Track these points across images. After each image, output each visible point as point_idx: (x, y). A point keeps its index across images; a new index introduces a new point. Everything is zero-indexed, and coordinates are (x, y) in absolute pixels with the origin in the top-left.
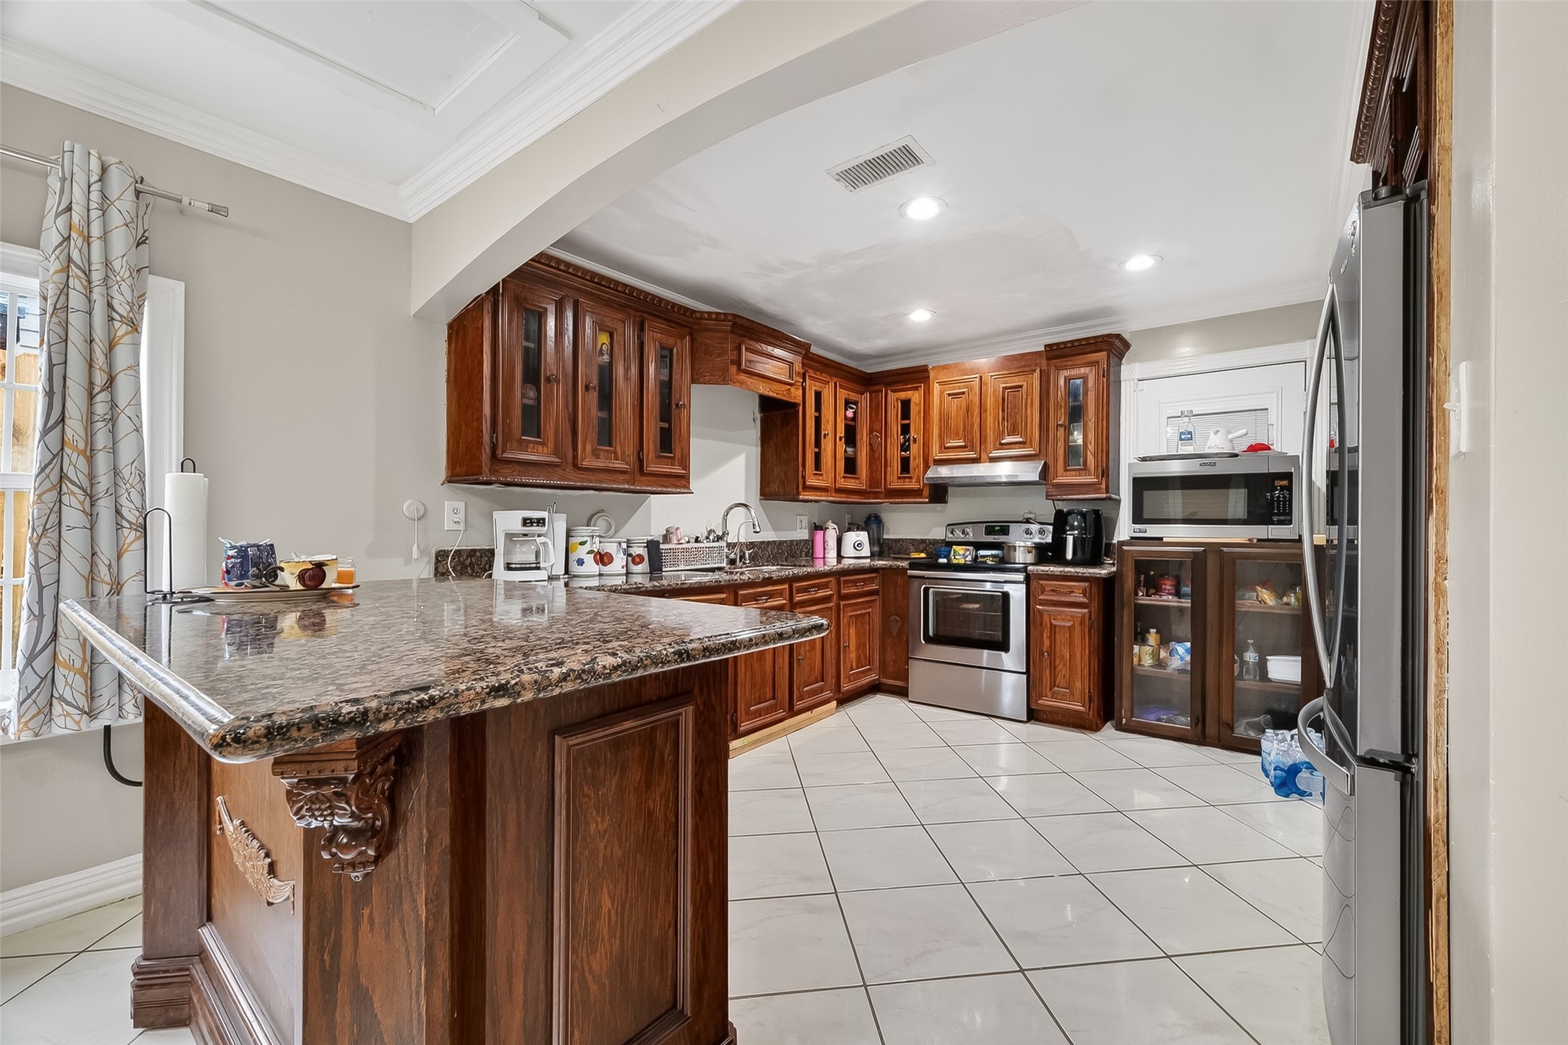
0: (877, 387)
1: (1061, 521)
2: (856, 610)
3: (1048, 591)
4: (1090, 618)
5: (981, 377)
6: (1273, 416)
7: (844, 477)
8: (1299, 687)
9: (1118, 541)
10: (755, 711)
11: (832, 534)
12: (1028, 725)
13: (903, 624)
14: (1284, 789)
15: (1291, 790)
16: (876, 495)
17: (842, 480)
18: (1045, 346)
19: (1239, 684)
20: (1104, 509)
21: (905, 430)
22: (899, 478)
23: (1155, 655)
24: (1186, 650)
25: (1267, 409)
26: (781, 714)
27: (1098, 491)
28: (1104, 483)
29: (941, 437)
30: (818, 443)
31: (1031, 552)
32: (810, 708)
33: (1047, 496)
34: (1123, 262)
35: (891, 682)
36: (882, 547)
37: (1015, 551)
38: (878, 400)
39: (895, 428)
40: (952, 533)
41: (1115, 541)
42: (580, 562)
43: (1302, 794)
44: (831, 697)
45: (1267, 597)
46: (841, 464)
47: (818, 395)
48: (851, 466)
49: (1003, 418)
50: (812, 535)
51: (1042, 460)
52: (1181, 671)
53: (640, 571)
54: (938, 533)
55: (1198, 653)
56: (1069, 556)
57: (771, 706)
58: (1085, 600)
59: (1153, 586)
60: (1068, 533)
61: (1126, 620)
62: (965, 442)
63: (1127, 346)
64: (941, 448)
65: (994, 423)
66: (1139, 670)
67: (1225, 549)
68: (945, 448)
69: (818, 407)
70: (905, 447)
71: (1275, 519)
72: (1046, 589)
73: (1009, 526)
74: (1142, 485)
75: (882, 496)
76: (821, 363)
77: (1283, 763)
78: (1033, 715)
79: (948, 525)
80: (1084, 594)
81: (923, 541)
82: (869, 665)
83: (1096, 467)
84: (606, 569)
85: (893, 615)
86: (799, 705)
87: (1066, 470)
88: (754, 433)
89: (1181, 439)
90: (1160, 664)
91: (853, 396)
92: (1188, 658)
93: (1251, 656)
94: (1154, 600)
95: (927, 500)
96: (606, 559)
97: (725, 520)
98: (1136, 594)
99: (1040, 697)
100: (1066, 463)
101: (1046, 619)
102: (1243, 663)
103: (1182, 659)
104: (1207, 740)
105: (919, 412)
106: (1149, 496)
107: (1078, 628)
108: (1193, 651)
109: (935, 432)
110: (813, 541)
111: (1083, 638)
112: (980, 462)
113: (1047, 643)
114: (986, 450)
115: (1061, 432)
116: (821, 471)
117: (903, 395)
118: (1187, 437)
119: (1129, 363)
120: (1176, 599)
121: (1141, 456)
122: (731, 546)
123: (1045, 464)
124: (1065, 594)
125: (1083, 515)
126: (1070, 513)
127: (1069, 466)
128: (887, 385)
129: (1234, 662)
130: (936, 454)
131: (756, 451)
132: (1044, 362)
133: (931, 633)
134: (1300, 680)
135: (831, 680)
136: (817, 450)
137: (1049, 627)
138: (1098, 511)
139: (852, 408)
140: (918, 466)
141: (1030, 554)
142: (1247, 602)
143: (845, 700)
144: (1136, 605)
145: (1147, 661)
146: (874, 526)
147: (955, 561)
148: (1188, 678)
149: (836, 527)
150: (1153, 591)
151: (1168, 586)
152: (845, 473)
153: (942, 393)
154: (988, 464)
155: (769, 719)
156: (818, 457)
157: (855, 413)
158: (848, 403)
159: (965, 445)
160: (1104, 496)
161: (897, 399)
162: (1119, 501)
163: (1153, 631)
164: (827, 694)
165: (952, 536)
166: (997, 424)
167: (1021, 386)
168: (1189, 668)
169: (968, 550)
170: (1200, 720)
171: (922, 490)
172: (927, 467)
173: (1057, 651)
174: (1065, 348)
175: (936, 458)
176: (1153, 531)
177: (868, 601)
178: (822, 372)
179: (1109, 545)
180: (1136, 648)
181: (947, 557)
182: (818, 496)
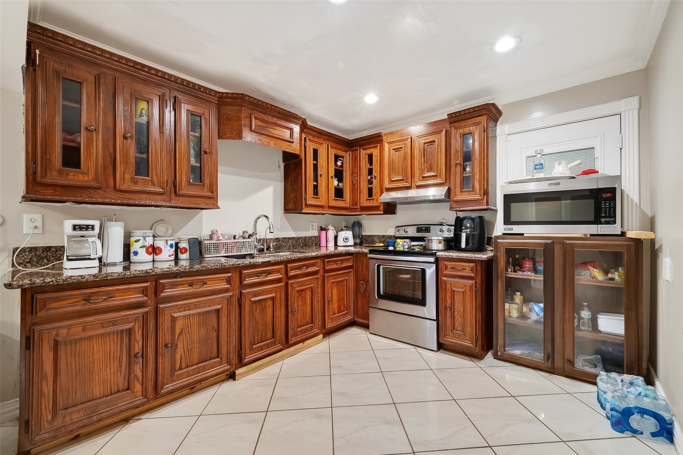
0: (355, 148)
1: (459, 223)
2: (336, 278)
3: (449, 268)
4: (476, 287)
5: (411, 138)
6: (597, 153)
7: (334, 200)
8: (623, 338)
9: (494, 236)
10: (257, 348)
11: (331, 233)
12: (438, 353)
13: (366, 286)
14: (620, 426)
15: (626, 428)
16: (355, 210)
17: (334, 201)
18: (448, 115)
19: (577, 333)
20: (487, 216)
21: (370, 172)
22: (367, 200)
23: (520, 310)
24: (540, 309)
25: (594, 148)
26: (279, 347)
27: (481, 204)
28: (485, 199)
29: (389, 175)
30: (316, 180)
31: (441, 243)
32: (303, 341)
33: (450, 208)
34: (493, 44)
35: (360, 320)
36: (361, 240)
37: (432, 242)
38: (356, 155)
39: (365, 171)
40: (398, 232)
41: (493, 236)
42: (136, 253)
43: (635, 432)
44: (318, 333)
45: (598, 275)
46: (332, 192)
47: (315, 152)
48: (339, 193)
49: (424, 162)
50: (320, 234)
51: (447, 186)
52: (537, 322)
53: (185, 258)
54: (391, 232)
55: (549, 311)
56: (463, 245)
57: (272, 343)
58: (472, 275)
59: (518, 265)
60: (463, 231)
61: (499, 287)
62: (403, 177)
63: (500, 113)
64: (389, 181)
65: (419, 164)
66: (509, 320)
67: (568, 242)
68: (392, 181)
69: (315, 158)
70: (370, 182)
71: (603, 220)
72: (448, 267)
73: (430, 227)
74: (509, 199)
75: (358, 210)
76: (317, 132)
77: (619, 406)
78: (441, 347)
79: (397, 227)
80: (472, 270)
81: (384, 236)
82: (347, 311)
83: (480, 189)
84: (157, 258)
85: (361, 281)
86: (293, 340)
87: (461, 192)
88: (280, 173)
89: (535, 169)
90: (523, 316)
91: (340, 153)
92: (542, 314)
93: (586, 314)
94: (519, 275)
95: (382, 212)
96: (157, 251)
97: (255, 226)
98: (507, 271)
99: (445, 336)
100: (462, 187)
101: (448, 286)
102: (580, 318)
103: (537, 315)
104: (555, 370)
105: (377, 161)
106: (515, 207)
107: (468, 293)
108: (545, 310)
109: (386, 172)
110: (320, 237)
111: (472, 299)
112: (411, 189)
113: (449, 301)
114: (414, 181)
115: (459, 169)
116: (318, 196)
117: (369, 151)
118: (539, 167)
119: (501, 124)
120: (533, 274)
121: (509, 181)
122: (259, 241)
123: (449, 188)
124: (459, 270)
125: (473, 219)
126: (464, 218)
127: (463, 189)
128: (361, 146)
129: (574, 318)
130: (387, 185)
131: (280, 185)
132: (448, 126)
133: (382, 293)
134: (624, 334)
135: (318, 322)
136: (315, 183)
137: (450, 291)
138: (482, 217)
139: (341, 160)
140: (377, 192)
141: (441, 244)
142: (582, 277)
143: (328, 333)
144: (506, 277)
145: (515, 314)
146: (357, 228)
147: (398, 249)
148: (541, 327)
149: (334, 229)
150: (517, 268)
151: (528, 264)
152: (335, 196)
153: (389, 149)
154: (416, 189)
155: (269, 351)
156: (316, 187)
157: (342, 163)
158: (337, 158)
159: (403, 179)
160: (485, 207)
161: (366, 154)
162: (496, 211)
163: (518, 293)
164: (316, 331)
165: (398, 233)
166: (420, 165)
167: (434, 141)
168: (542, 320)
169: (405, 242)
170: (550, 357)
171: (380, 207)
172: (382, 193)
173: (456, 307)
174: (460, 115)
175: (387, 187)
176: (517, 229)
177: (345, 272)
178: (318, 138)
179: (490, 239)
180: (507, 306)
181: (394, 246)
182: (316, 210)
